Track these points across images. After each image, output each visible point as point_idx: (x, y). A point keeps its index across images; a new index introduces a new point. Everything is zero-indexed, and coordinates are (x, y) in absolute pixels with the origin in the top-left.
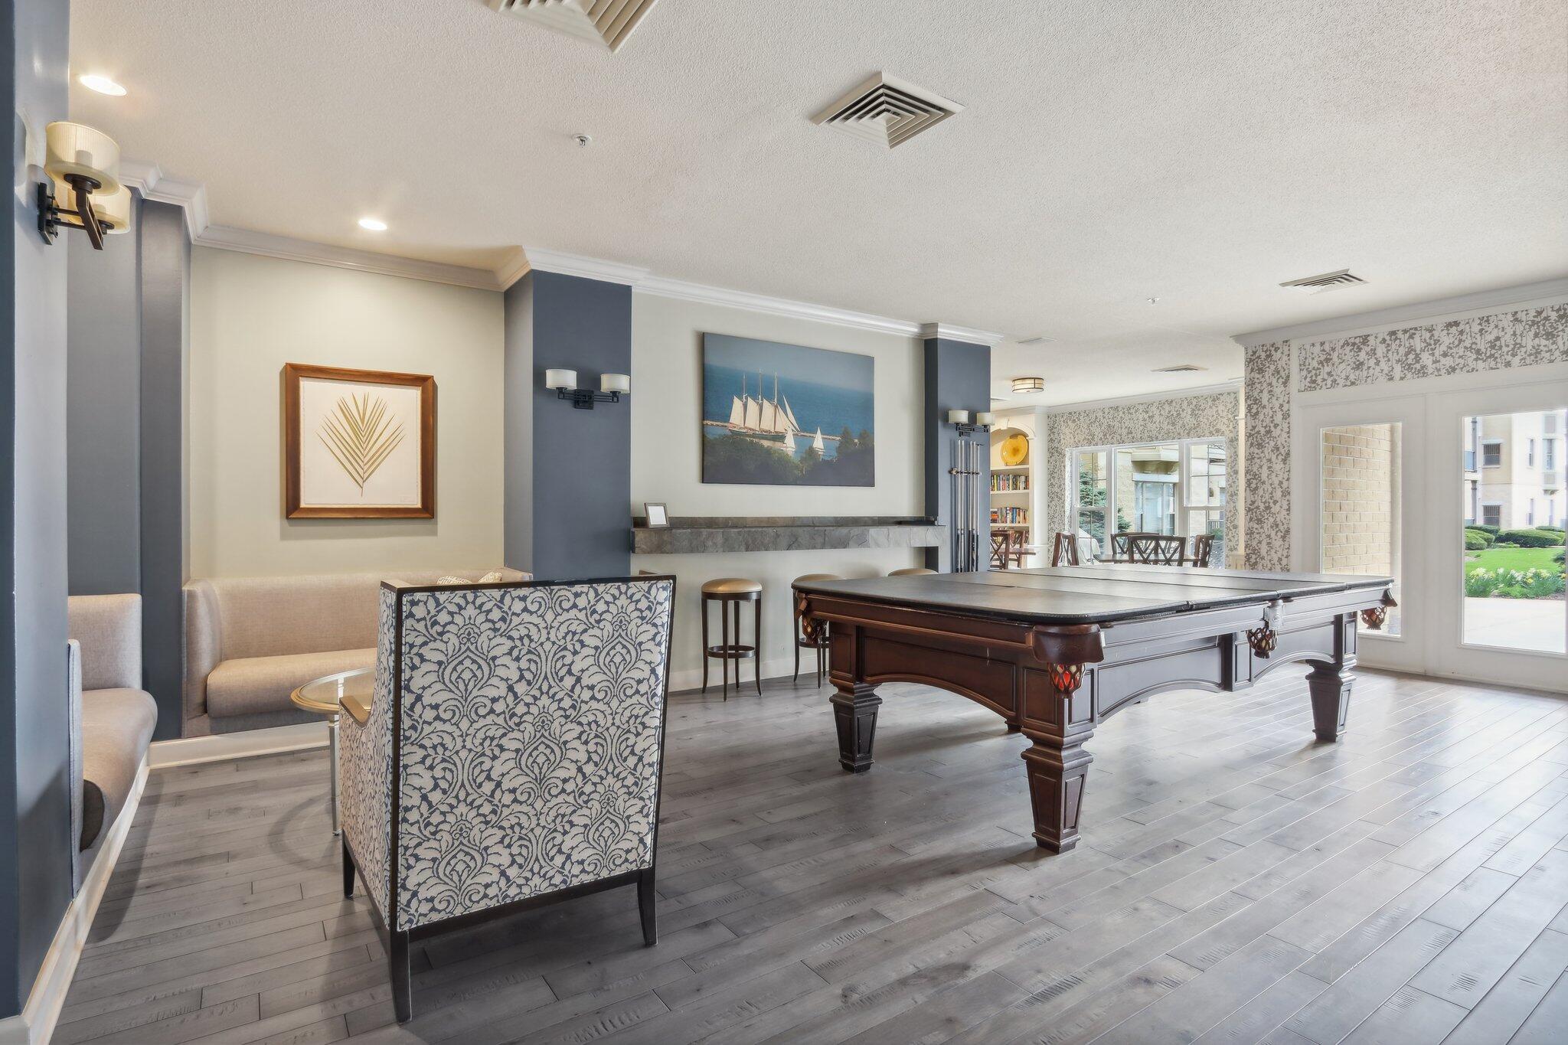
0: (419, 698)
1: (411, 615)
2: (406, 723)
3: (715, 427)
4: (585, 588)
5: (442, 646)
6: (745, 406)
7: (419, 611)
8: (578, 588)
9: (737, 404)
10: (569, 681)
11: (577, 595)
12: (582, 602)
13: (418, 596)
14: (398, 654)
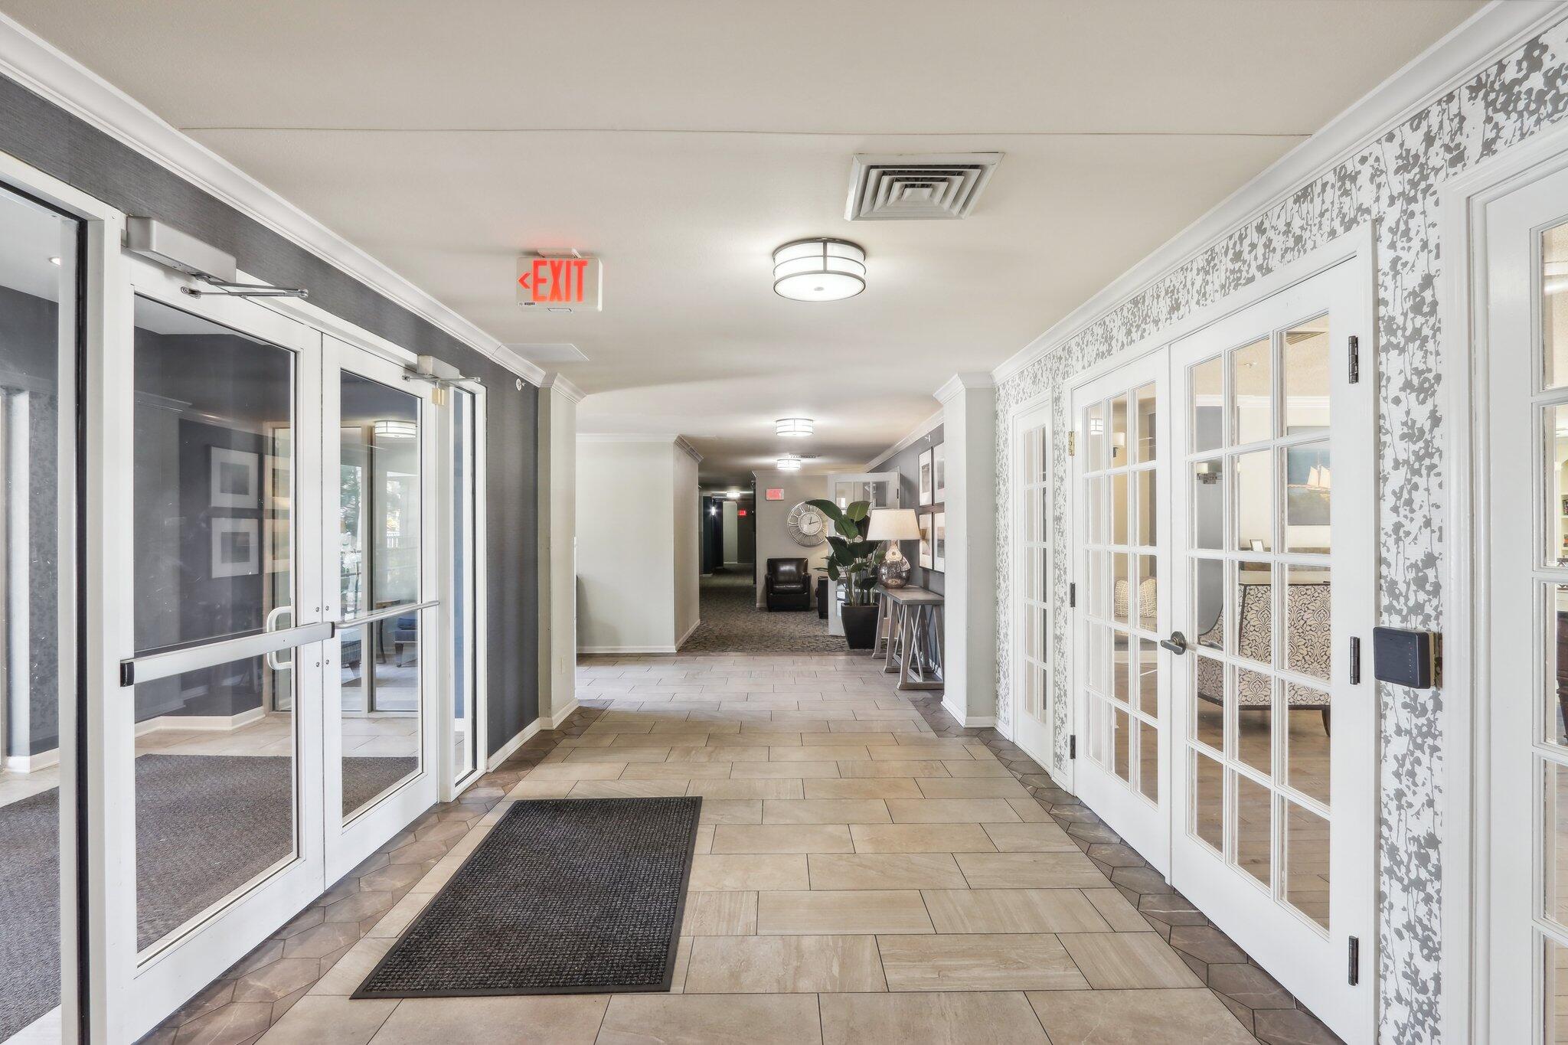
0: (1249, 622)
1: (1249, 593)
2: (1244, 631)
3: (1298, 489)
4: (1310, 587)
5: (1258, 605)
6: (1319, 473)
7: (1252, 592)
8: (1307, 587)
9: (1313, 472)
10: (1302, 622)
11: (1307, 590)
12: (1309, 592)
13: (1252, 587)
14: (1243, 606)
